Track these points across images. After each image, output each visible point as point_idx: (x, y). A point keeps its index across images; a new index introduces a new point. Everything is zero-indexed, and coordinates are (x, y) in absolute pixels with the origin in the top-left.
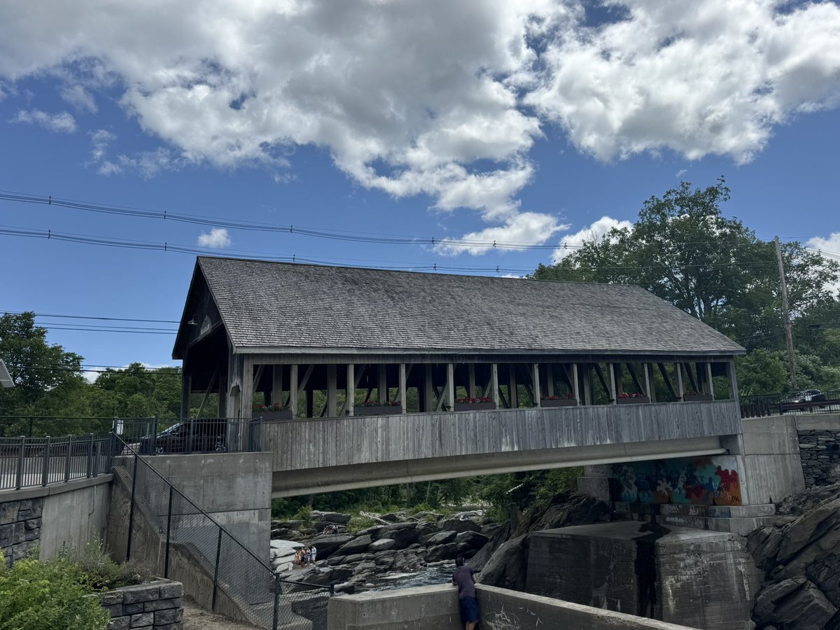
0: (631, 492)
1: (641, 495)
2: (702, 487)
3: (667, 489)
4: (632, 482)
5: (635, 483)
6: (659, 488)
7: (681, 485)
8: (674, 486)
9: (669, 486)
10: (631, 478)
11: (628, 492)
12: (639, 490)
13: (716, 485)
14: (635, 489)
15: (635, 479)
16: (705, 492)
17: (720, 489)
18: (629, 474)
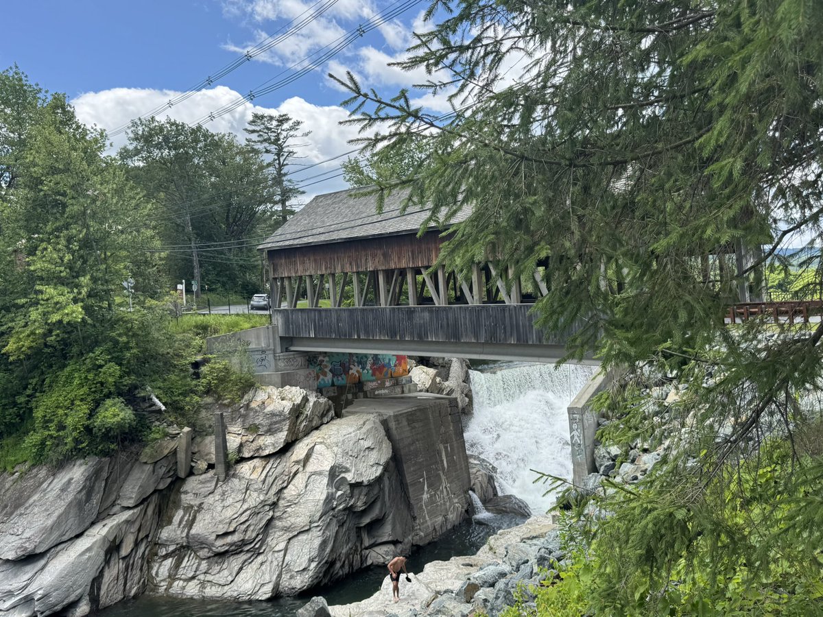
0: (326, 379)
1: (335, 380)
2: (384, 366)
3: (358, 371)
4: (327, 370)
5: (331, 371)
6: (351, 372)
7: (368, 367)
8: (363, 368)
9: (359, 369)
10: (326, 367)
11: (323, 379)
12: (333, 376)
13: (392, 364)
14: (330, 375)
15: (330, 367)
16: (385, 369)
17: (395, 366)
18: (325, 363)
